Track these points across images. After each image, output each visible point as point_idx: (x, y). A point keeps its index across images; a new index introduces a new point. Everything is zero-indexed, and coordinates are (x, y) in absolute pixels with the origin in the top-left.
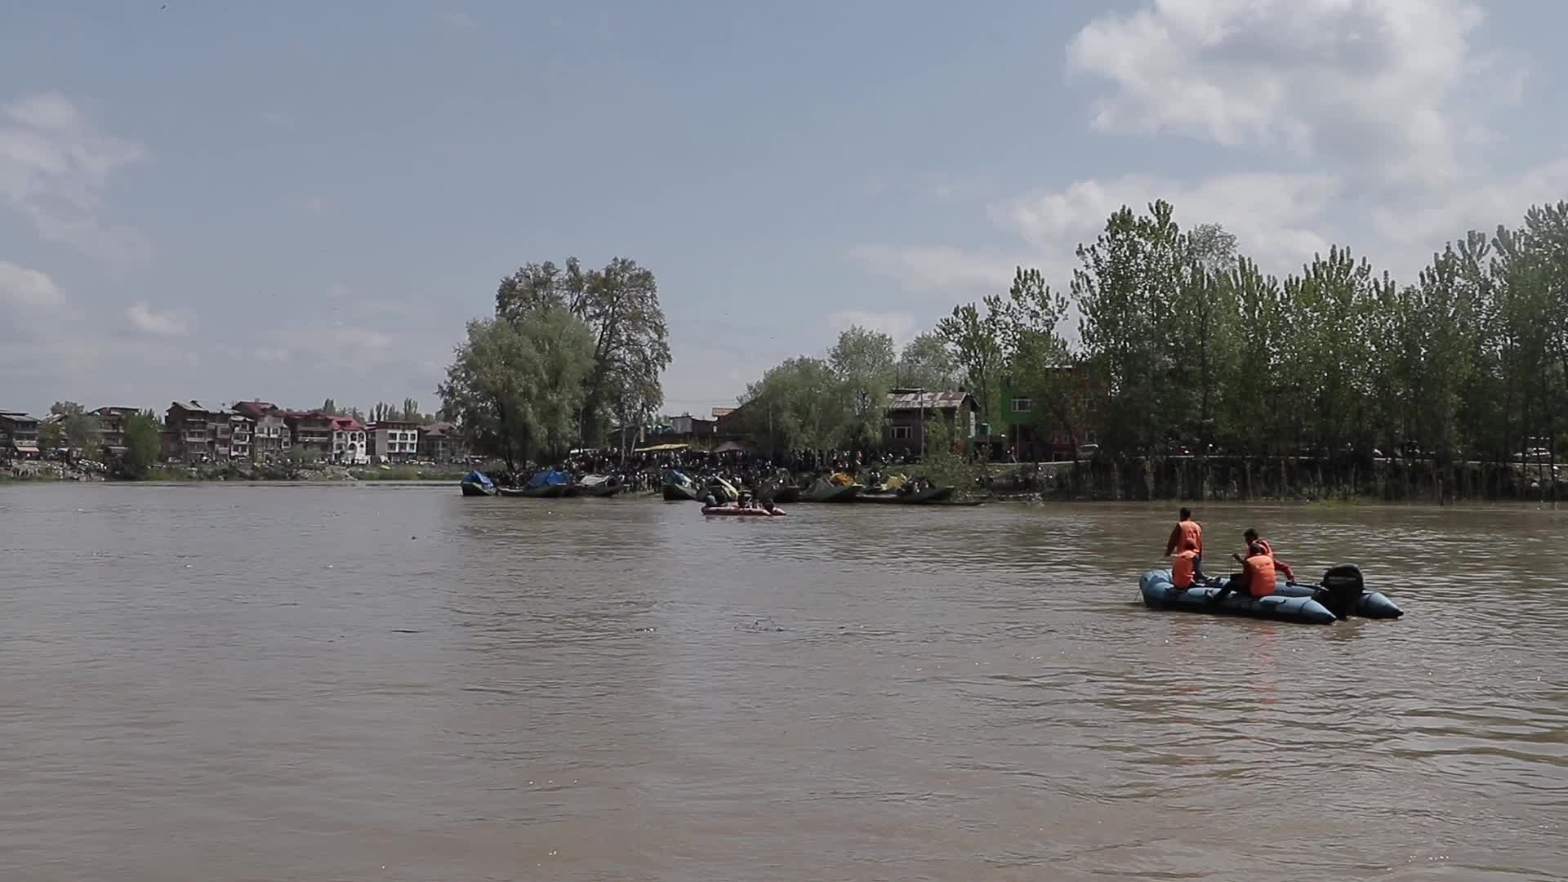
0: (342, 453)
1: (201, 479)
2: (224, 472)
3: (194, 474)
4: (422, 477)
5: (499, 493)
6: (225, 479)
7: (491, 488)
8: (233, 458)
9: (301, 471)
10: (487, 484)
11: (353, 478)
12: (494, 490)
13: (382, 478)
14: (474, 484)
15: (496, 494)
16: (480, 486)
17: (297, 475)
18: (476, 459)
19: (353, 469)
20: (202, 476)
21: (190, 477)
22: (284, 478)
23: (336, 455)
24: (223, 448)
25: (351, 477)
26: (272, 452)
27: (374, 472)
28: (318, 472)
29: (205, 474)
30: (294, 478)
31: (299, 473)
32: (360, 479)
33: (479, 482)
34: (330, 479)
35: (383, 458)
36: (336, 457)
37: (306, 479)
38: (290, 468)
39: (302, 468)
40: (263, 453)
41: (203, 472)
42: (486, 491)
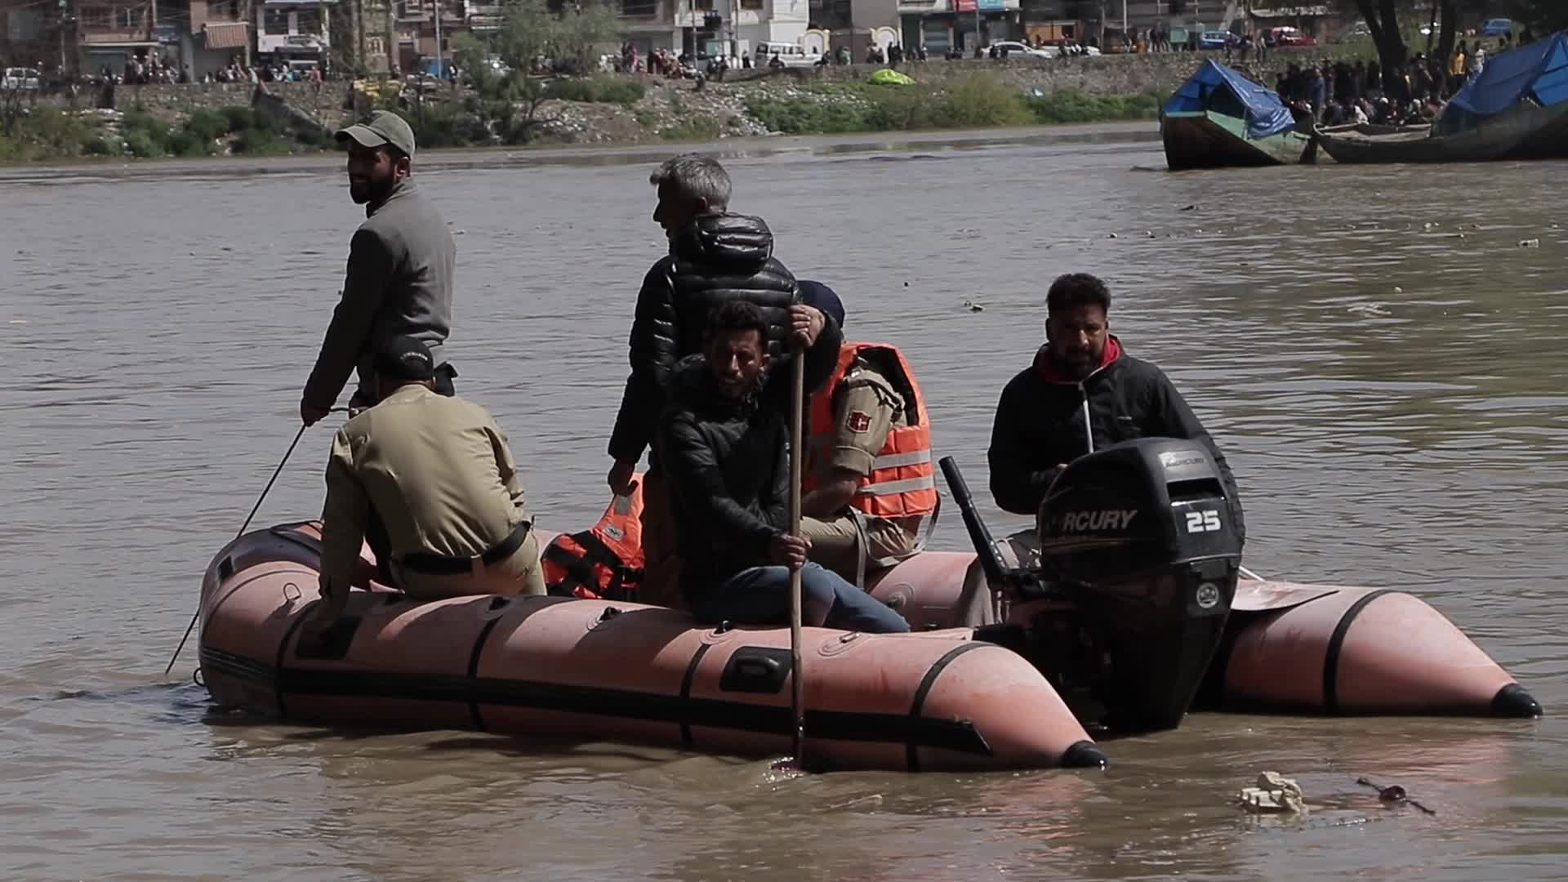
0: (713, 23)
1: (138, 152)
2: (236, 121)
3: (111, 136)
4: (1049, 112)
5: (1322, 154)
6: (239, 148)
7: (1285, 131)
8: (267, 63)
9: (547, 110)
10: (1267, 118)
11: (761, 130)
12: (1296, 142)
13: (879, 122)
14: (1214, 117)
15: (1308, 158)
16: (1234, 126)
17: (531, 123)
18: (1277, 21)
19: (762, 91)
20: (145, 141)
21: (96, 149)
22: (479, 137)
23: (687, 31)
24: (225, 23)
25: (751, 126)
26: (426, 31)
27: (848, 99)
28: (618, 109)
29: (156, 134)
30: (515, 136)
31: (536, 115)
32: (788, 128)
33: (1234, 107)
34: (668, 136)
35: (885, 38)
36: (687, 45)
37: (568, 138)
38: (499, 97)
39: (551, 94)
40: (387, 36)
41: (150, 124)
42: (1263, 146)
